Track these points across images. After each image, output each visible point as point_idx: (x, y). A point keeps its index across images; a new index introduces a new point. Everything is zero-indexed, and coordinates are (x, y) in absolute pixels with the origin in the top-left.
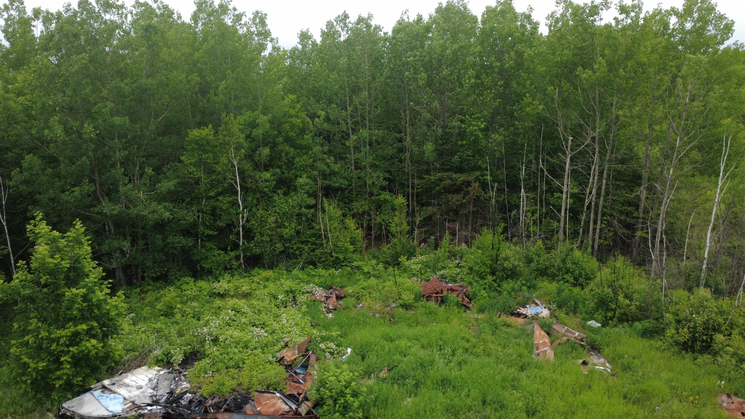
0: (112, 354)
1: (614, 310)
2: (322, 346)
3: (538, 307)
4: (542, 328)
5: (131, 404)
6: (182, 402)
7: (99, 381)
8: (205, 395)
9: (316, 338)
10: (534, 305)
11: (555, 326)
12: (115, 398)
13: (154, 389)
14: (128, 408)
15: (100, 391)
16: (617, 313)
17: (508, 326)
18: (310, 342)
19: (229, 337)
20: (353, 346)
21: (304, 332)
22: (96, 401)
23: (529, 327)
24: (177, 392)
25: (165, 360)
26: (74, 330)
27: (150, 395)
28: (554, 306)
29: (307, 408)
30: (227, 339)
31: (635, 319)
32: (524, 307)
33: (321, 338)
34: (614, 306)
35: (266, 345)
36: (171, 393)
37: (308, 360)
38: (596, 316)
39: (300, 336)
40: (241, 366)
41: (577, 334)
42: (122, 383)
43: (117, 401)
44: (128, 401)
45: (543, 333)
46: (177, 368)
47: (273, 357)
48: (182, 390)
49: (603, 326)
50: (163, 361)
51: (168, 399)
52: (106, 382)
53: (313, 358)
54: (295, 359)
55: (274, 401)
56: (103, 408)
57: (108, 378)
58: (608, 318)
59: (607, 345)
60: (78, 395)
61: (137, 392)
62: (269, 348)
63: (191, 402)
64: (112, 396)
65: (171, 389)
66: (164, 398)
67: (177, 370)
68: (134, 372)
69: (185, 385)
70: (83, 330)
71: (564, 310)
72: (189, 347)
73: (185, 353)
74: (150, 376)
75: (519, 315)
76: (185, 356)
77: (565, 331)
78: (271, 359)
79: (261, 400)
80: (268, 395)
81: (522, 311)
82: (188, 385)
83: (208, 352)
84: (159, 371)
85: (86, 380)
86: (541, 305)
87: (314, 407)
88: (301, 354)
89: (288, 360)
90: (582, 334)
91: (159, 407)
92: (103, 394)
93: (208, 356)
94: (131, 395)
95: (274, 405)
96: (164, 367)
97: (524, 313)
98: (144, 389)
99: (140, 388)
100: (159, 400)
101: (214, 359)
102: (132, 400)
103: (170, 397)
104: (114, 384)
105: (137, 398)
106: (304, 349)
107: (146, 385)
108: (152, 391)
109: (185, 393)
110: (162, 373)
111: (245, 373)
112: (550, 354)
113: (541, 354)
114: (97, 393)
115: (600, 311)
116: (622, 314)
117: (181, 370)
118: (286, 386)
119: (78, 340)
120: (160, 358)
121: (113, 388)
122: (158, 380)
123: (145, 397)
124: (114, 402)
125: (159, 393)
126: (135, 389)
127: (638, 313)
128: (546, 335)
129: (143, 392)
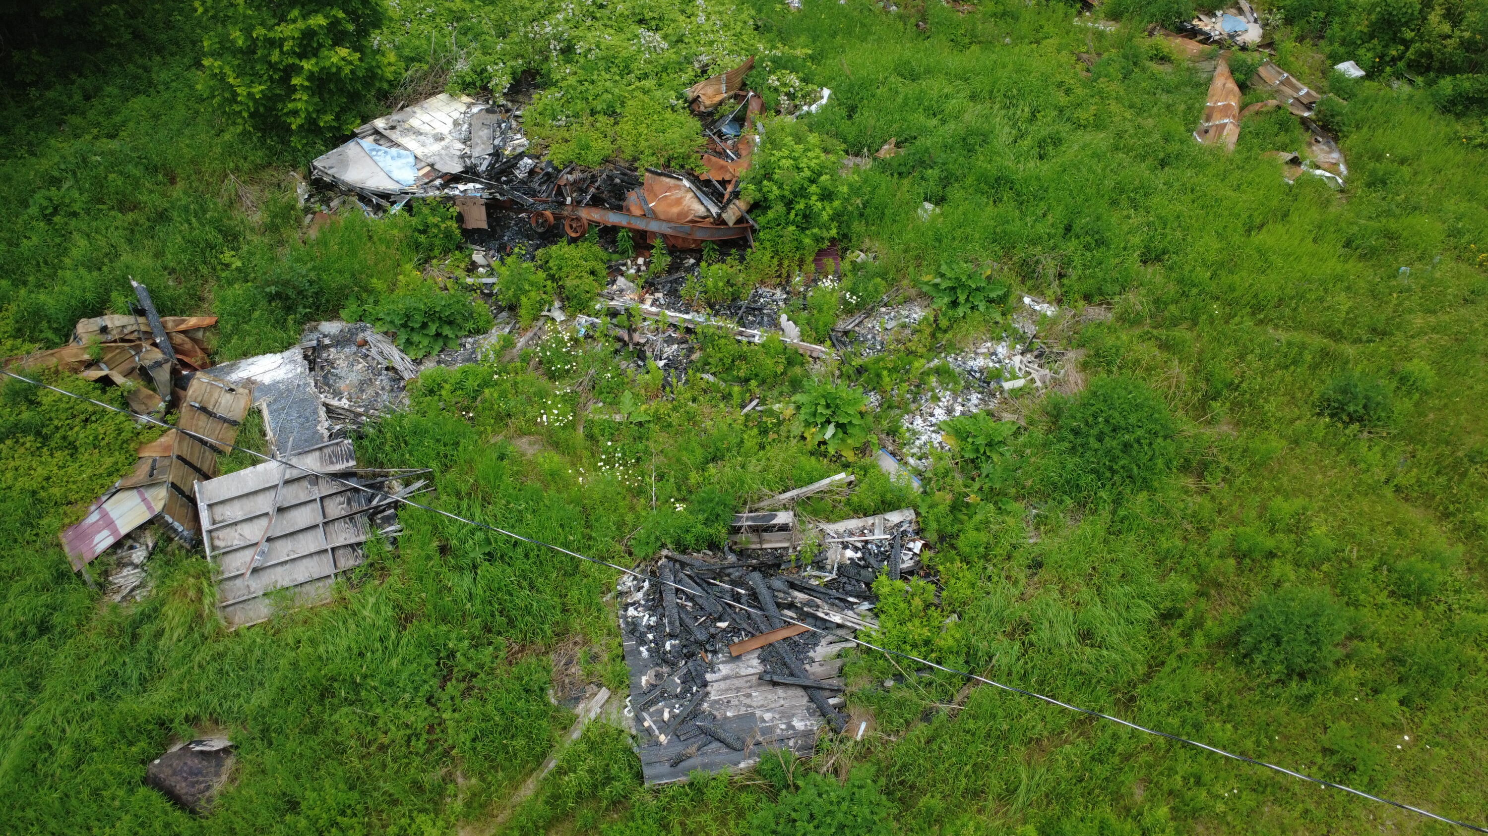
0: (380, 72)
1: (1407, 44)
2: (773, 80)
3: (1241, 18)
4: (1232, 72)
5: (428, 168)
6: (517, 172)
7: (365, 119)
8: (556, 163)
9: (762, 60)
10: (1234, 11)
11: (1262, 71)
12: (399, 156)
13: (464, 143)
14: (424, 175)
15: (371, 138)
16: (1411, 50)
17: (1163, 59)
18: (752, 67)
19: (593, 47)
20: (834, 84)
21: (741, 44)
22: (368, 158)
23: (1207, 66)
24: (507, 153)
25: (478, 84)
26: (303, 27)
27: (459, 153)
28: (1277, 18)
29: (738, 213)
30: (590, 50)
31: (1449, 68)
32: (1211, 14)
33: (773, 62)
34: (1409, 35)
35: (665, 69)
36: (496, 154)
37: (745, 107)
38: (1361, 51)
39: (731, 52)
40: (618, 111)
41: (1305, 90)
42: (407, 126)
43: (404, 161)
44: (423, 164)
45: (1231, 85)
46: (501, 101)
47: (678, 99)
48: (514, 149)
49: (1369, 76)
50: (474, 84)
51: (491, 165)
52: (380, 123)
53: (754, 106)
54: (720, 103)
55: (678, 194)
56: (382, 173)
57: (382, 115)
58: (1387, 59)
59: (1357, 127)
60: (335, 146)
61: (436, 147)
62: (672, 76)
63: (532, 173)
64: (394, 151)
65: (494, 146)
66: (485, 164)
67: (503, 106)
68: (425, 105)
69: (520, 141)
70: (320, 26)
71: (1296, 29)
72: (520, 61)
73: (513, 73)
74: (456, 115)
75: (1193, 33)
76: (514, 78)
77: (1282, 83)
78: (674, 102)
79: (656, 188)
80: (668, 180)
81: (1205, 24)
82: (524, 141)
83: (556, 76)
84: (469, 106)
85: (343, 118)
86: (1248, 14)
87: (749, 211)
88: (732, 93)
89: (708, 103)
90: (1314, 93)
91: (478, 186)
92: (378, 147)
93: (555, 84)
94: (426, 151)
95: (679, 201)
96: (477, 96)
97: (1207, 29)
98: (447, 140)
99: (439, 138)
100: (476, 166)
101: (567, 92)
102: (430, 161)
103: (496, 162)
104: (393, 128)
105: (437, 158)
106: (738, 82)
107: (450, 133)
108: (462, 146)
109: (521, 156)
110: (475, 110)
111: (626, 126)
112: (1231, 133)
113: (1212, 132)
114: (368, 142)
115: (1375, 41)
116: (1422, 54)
117: (510, 105)
118: (701, 163)
119: (315, 45)
120: (468, 79)
121: (394, 135)
122: (470, 125)
123: (452, 157)
124: (400, 162)
125: (476, 154)
126: (432, 140)
127: (1459, 57)
128: (1236, 89)
129: (447, 147)
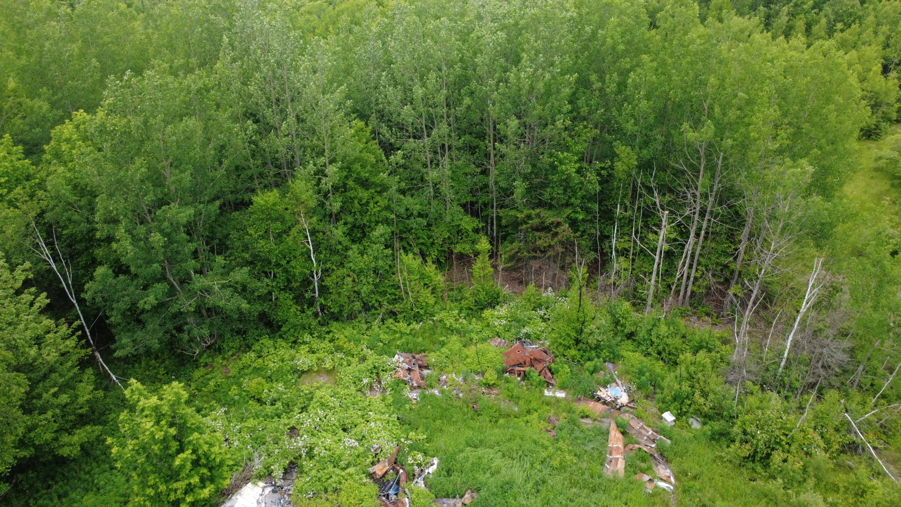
1: (689, 405)
3: (618, 389)
4: (618, 426)
9: (404, 447)
10: (614, 384)
11: (631, 423)
18: (399, 451)
19: (323, 449)
20: (439, 456)
23: (606, 421)
28: (634, 387)
30: (321, 452)
32: (605, 387)
33: (409, 447)
34: (689, 402)
35: (358, 457)
37: (399, 479)
38: (672, 405)
41: (651, 432)
45: (618, 434)
49: (677, 420)
50: (265, 475)
53: (403, 478)
54: (386, 473)
62: (361, 459)
68: (242, 493)
72: (287, 460)
73: (284, 467)
74: (257, 497)
75: (599, 399)
76: (284, 470)
77: (640, 428)
81: (602, 393)
83: (306, 469)
84: (264, 489)
86: (621, 386)
88: (390, 467)
89: (380, 474)
93: (306, 473)
96: (267, 482)
97: (604, 396)
106: (393, 460)
110: (267, 491)
112: (621, 465)
113: (613, 461)
120: (262, 473)
122: (265, 502)
128: (621, 436)
